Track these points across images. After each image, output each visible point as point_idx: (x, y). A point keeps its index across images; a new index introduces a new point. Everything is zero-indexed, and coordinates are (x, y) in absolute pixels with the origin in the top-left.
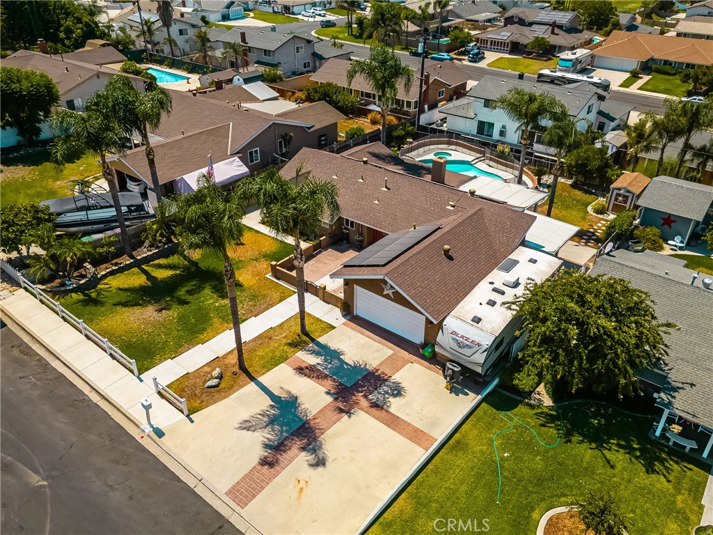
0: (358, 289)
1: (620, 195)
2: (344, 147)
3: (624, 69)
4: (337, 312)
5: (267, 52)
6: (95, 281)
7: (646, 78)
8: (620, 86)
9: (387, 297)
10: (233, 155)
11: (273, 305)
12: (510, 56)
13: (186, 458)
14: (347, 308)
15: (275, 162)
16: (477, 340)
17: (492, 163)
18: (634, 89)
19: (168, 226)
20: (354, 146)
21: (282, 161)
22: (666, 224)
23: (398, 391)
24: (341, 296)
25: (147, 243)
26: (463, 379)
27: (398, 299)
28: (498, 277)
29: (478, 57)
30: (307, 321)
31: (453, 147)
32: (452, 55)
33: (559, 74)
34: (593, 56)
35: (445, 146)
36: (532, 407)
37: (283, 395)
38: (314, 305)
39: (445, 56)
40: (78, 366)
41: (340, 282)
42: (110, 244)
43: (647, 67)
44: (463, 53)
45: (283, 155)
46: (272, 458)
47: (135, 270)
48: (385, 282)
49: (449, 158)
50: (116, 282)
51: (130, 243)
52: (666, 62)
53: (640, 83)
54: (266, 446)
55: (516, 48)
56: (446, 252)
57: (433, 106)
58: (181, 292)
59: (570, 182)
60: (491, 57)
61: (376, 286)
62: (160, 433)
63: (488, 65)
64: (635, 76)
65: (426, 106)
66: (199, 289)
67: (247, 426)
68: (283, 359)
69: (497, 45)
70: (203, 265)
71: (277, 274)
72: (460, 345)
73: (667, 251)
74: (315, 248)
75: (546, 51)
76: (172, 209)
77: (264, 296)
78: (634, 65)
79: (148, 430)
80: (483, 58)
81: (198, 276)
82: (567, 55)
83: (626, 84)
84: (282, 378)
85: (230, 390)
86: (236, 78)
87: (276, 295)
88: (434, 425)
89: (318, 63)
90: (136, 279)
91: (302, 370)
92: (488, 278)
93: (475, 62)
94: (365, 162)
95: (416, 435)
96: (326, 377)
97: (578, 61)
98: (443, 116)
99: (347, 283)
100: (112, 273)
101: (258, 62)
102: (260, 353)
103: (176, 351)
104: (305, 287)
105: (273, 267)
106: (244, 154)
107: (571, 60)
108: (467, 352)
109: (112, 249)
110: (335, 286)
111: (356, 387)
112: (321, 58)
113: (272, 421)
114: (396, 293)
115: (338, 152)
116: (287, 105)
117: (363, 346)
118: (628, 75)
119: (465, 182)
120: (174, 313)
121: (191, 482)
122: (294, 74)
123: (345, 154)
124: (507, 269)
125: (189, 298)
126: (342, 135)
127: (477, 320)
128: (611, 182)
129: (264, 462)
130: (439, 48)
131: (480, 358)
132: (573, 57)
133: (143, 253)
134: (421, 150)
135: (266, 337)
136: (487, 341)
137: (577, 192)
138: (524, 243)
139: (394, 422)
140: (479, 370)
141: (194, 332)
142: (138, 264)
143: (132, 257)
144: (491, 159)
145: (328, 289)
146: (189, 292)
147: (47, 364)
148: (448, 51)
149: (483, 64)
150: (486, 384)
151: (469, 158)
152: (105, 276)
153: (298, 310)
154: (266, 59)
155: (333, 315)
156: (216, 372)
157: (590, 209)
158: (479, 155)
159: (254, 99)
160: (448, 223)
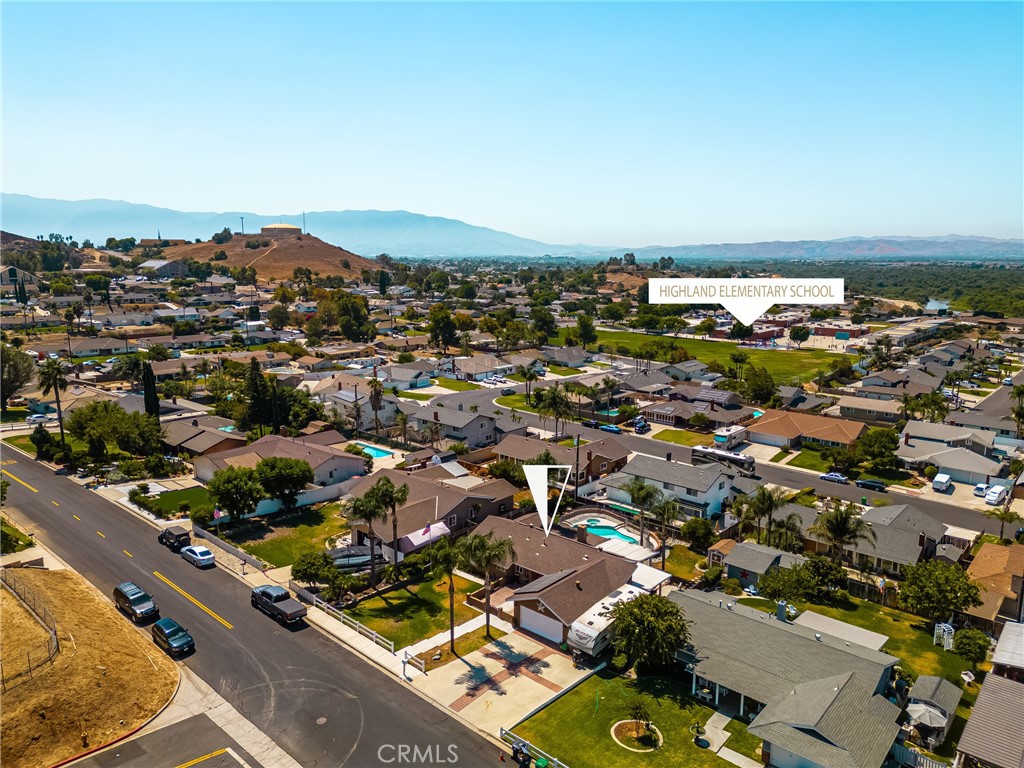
0: (522, 607)
1: (714, 555)
2: (518, 514)
3: (777, 444)
4: (510, 625)
5: (455, 429)
6: (355, 604)
7: (796, 453)
8: (771, 460)
9: (540, 612)
10: (439, 520)
11: (468, 620)
12: (675, 429)
13: (425, 691)
14: (516, 622)
15: (467, 524)
16: (590, 634)
17: (630, 529)
18: (782, 464)
19: (399, 570)
20: (526, 513)
21: (473, 525)
22: (743, 577)
23: (546, 665)
24: (513, 615)
25: (384, 581)
26: (583, 660)
27: (547, 613)
28: (608, 601)
29: (644, 429)
30: (490, 629)
31: (603, 515)
32: (621, 426)
33: (710, 450)
34: (748, 433)
35: (596, 514)
36: (624, 678)
37: (477, 666)
38: (495, 621)
39: (613, 427)
40: (359, 648)
41: (511, 604)
42: (364, 580)
43: (798, 443)
44: (632, 425)
45: (473, 520)
46: (473, 692)
47: (377, 597)
48: (539, 602)
49: (599, 524)
50: (368, 605)
51: (375, 580)
52: (814, 440)
53: (790, 458)
54: (469, 689)
55: (679, 422)
56: (578, 585)
57: (596, 478)
58: (408, 612)
59: (688, 545)
60: (656, 428)
61: (533, 605)
62: (410, 680)
63: (653, 437)
64: (786, 451)
65: (590, 478)
66: (418, 610)
67: (458, 682)
68: (476, 648)
69: (662, 419)
70: (420, 596)
71: (470, 601)
72: (581, 638)
73: (744, 596)
74: (495, 586)
75: (707, 426)
76: (401, 557)
77: (462, 615)
78: (785, 441)
79: (404, 678)
80: (649, 430)
81: (417, 603)
82: (722, 432)
83: (776, 459)
84: (476, 657)
85: (446, 662)
86: (434, 457)
87: (470, 615)
88: (563, 682)
89: (498, 436)
90: (379, 604)
91: (488, 655)
92: (602, 601)
93: (642, 433)
94: (532, 527)
95: (552, 686)
96: (501, 658)
97: (731, 438)
98: (603, 487)
99: (517, 604)
100: (364, 599)
101: (447, 436)
102: (462, 645)
103: (413, 642)
104: (490, 610)
105: (468, 597)
106: (447, 520)
107: (725, 437)
108: (584, 641)
109: (366, 583)
110: (508, 607)
111: (520, 664)
112: (501, 432)
113: (471, 678)
114: (546, 609)
115: (513, 518)
116: (475, 481)
117: (525, 644)
118: (778, 450)
119: (601, 542)
120: (406, 622)
121: (430, 701)
122: (478, 446)
123: (517, 520)
124: (615, 596)
125: (413, 615)
126: (517, 505)
127: (591, 623)
128: (711, 545)
129: (468, 695)
130: (608, 420)
131: (591, 645)
132: (727, 434)
133: (382, 587)
134: (577, 517)
135: (465, 637)
136: (594, 634)
137: (692, 553)
138: (630, 582)
139: (541, 681)
140: (591, 653)
141: (422, 633)
142: (379, 594)
143: (375, 589)
144: (629, 525)
145: (504, 610)
146: (413, 612)
147: (340, 646)
148: (616, 423)
149: (648, 436)
150: (597, 665)
151: (613, 524)
152: (360, 601)
153: (485, 623)
154: (455, 433)
155: (507, 627)
156: (439, 651)
157: (697, 566)
158: (620, 522)
159: (451, 476)
160: (581, 569)
